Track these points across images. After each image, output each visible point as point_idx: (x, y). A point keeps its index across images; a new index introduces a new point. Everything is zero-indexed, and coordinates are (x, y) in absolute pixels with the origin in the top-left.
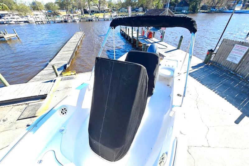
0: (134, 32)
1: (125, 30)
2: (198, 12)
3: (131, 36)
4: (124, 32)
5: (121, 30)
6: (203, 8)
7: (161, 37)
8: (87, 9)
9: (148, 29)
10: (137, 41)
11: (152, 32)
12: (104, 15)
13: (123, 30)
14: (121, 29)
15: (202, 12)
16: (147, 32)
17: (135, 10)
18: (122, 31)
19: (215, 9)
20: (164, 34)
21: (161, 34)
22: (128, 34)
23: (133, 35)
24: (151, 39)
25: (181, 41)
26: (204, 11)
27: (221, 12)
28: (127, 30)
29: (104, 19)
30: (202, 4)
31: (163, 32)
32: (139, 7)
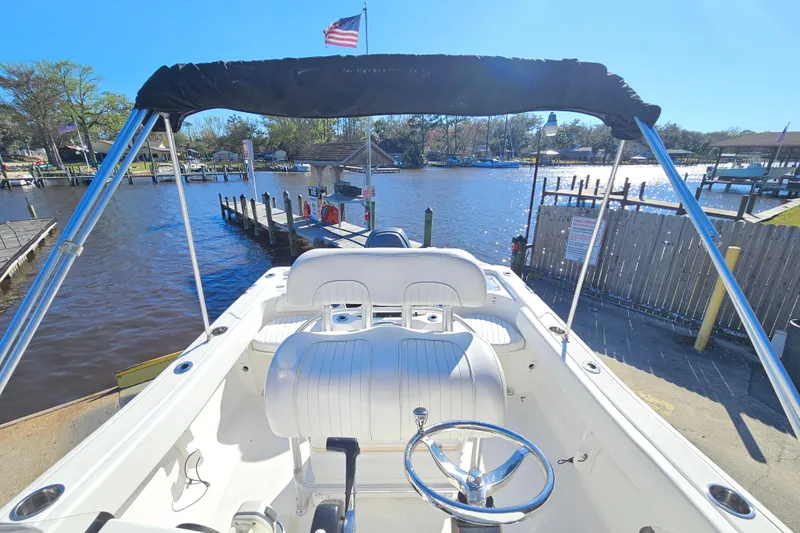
0: (274, 211)
1: (239, 206)
2: (425, 165)
3: (264, 222)
4: (238, 214)
5: (222, 206)
6: (432, 157)
8: (78, 148)
9: (321, 198)
10: (290, 236)
11: (336, 205)
12: (152, 168)
13: (232, 207)
14: (225, 204)
15: (433, 165)
16: (319, 206)
17: (262, 156)
18: (229, 210)
19: (455, 159)
20: (373, 209)
21: (363, 209)
22: (252, 217)
23: (274, 220)
24: (337, 226)
25: (428, 222)
26: (436, 163)
27: (467, 165)
28: (249, 205)
29: (153, 177)
30: (427, 150)
31: (368, 202)
32: (275, 150)
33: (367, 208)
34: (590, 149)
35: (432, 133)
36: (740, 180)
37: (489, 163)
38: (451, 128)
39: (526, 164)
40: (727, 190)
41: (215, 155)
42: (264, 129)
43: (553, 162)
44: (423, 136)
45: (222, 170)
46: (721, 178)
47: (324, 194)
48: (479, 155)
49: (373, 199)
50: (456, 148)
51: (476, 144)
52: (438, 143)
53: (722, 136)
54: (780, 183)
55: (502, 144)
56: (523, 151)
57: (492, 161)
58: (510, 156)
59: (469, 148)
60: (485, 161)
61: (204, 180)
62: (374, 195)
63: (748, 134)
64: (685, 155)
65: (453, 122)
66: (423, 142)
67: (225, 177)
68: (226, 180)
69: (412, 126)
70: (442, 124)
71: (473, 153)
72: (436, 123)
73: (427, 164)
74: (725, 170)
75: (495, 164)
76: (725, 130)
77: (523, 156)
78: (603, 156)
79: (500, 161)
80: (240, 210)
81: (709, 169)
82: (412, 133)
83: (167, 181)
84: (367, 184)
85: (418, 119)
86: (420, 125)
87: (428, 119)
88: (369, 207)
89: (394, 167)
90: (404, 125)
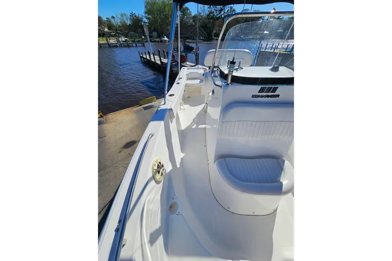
0: (155, 57)
1: (148, 56)
3: (159, 62)
7: (196, 60)
11: (184, 55)
13: (145, 57)
14: (141, 56)
22: (154, 61)
24: (185, 63)
28: (152, 56)
29: (108, 44)
30: (214, 32)
31: (196, 53)
32: (152, 32)
37: (239, 38)
41: (128, 34)
42: (146, 21)
43: (266, 37)
44: (213, 24)
45: (134, 41)
49: (198, 52)
52: (219, 28)
58: (248, 35)
61: (128, 46)
62: (199, 50)
65: (226, 16)
66: (213, 27)
67: (136, 45)
68: (137, 46)
69: (209, 19)
72: (219, 17)
73: (214, 39)
75: (242, 39)
77: (254, 34)
79: (244, 38)
80: (148, 58)
82: (209, 22)
83: (115, 46)
84: (197, 45)
85: (212, 15)
86: (212, 18)
87: (216, 15)
88: (197, 55)
89: (200, 40)
90: (205, 18)
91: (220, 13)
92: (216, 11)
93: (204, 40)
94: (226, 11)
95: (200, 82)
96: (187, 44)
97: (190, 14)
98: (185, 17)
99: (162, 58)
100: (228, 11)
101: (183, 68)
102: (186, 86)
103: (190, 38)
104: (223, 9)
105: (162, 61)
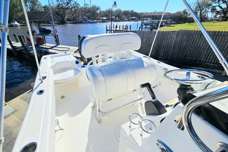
2: (67, 23)
6: (68, 20)
7: (56, 41)
10: (24, 51)
11: (41, 37)
19: (76, 20)
20: (58, 37)
24: (44, 45)
26: (70, 22)
27: (81, 23)
30: (66, 17)
31: (55, 35)
33: (55, 37)
34: (114, 17)
35: (67, 11)
36: (148, 25)
37: (88, 22)
38: (73, 10)
39: (98, 22)
40: (146, 27)
43: (106, 21)
44: (64, 12)
46: (144, 24)
47: (35, 33)
48: (84, 19)
49: (57, 34)
50: (76, 16)
51: (82, 16)
52: (69, 15)
53: (142, 13)
54: (155, 25)
55: (90, 15)
56: (97, 18)
57: (88, 21)
58: (93, 19)
59: (80, 17)
60: (86, 21)
62: (57, 32)
63: (147, 13)
64: (136, 18)
65: (73, 7)
66: (64, 14)
69: (59, 9)
70: (69, 8)
71: (82, 18)
72: (68, 8)
74: (145, 22)
75: (90, 22)
76: (143, 12)
77: (97, 19)
78: (118, 19)
79: (91, 21)
81: (142, 22)
82: (60, 11)
84: (54, 28)
85: (61, 6)
86: (61, 8)
87: (64, 6)
88: (56, 37)
89: (56, 24)
90: (56, 8)
91: (67, 5)
92: (64, 3)
93: (59, 24)
94: (72, 4)
95: (75, 74)
96: (43, 27)
97: (40, 5)
98: (36, 6)
99: (12, 42)
100: (73, 4)
101: (43, 57)
102: (56, 83)
103: (45, 23)
104: (69, 3)
105: (14, 45)
